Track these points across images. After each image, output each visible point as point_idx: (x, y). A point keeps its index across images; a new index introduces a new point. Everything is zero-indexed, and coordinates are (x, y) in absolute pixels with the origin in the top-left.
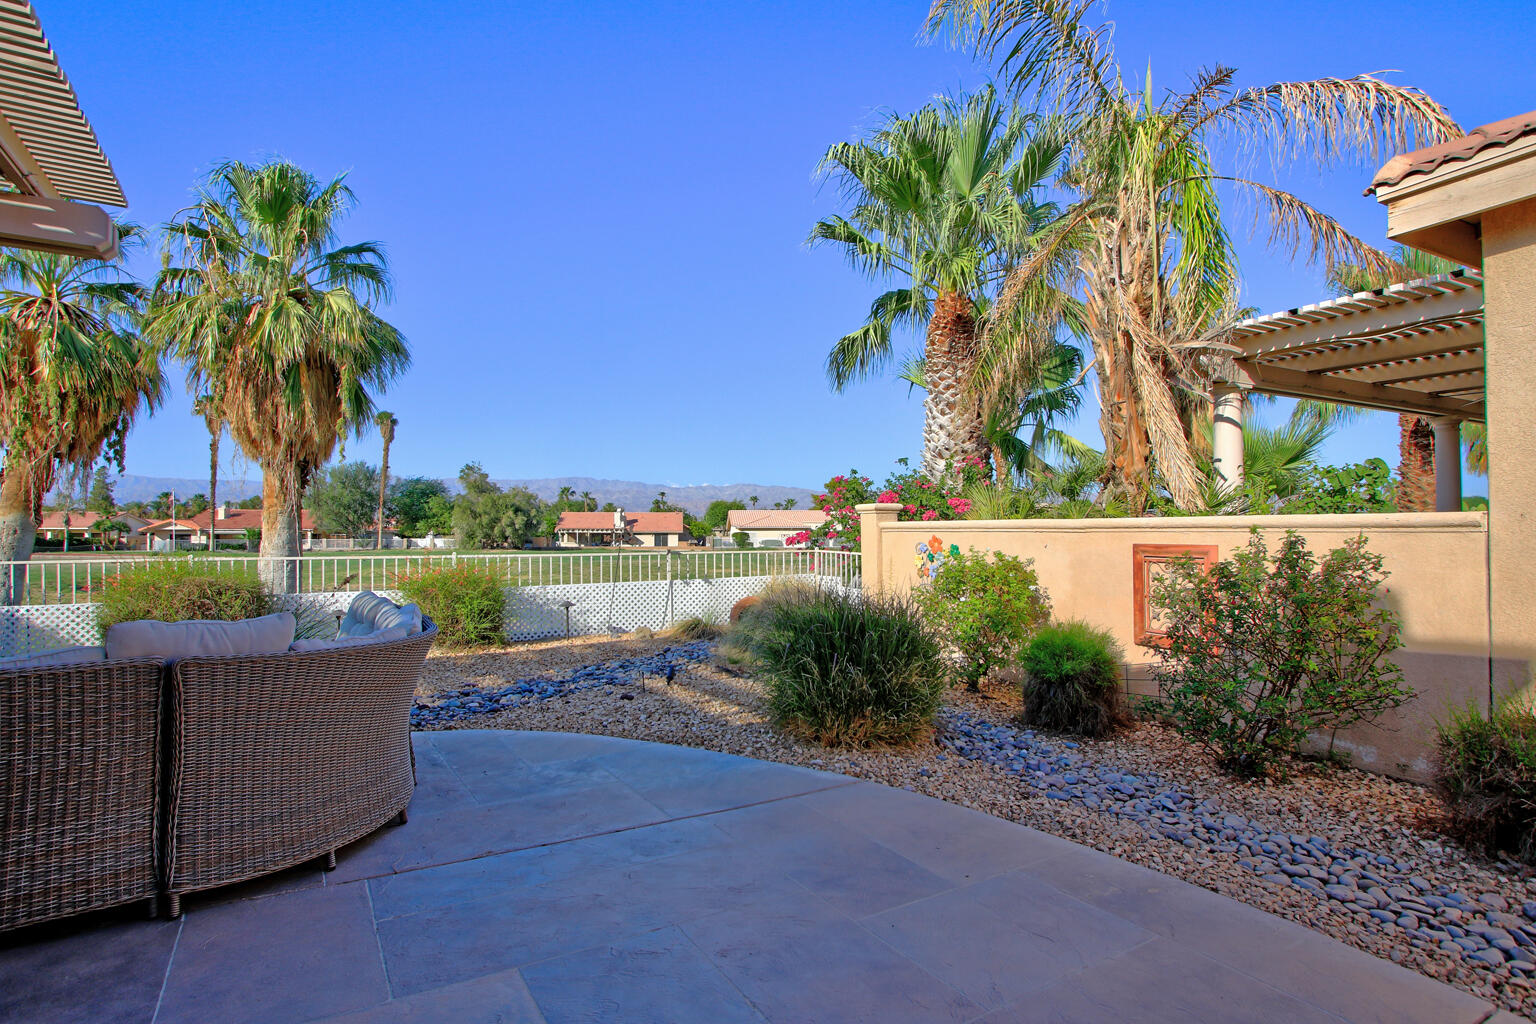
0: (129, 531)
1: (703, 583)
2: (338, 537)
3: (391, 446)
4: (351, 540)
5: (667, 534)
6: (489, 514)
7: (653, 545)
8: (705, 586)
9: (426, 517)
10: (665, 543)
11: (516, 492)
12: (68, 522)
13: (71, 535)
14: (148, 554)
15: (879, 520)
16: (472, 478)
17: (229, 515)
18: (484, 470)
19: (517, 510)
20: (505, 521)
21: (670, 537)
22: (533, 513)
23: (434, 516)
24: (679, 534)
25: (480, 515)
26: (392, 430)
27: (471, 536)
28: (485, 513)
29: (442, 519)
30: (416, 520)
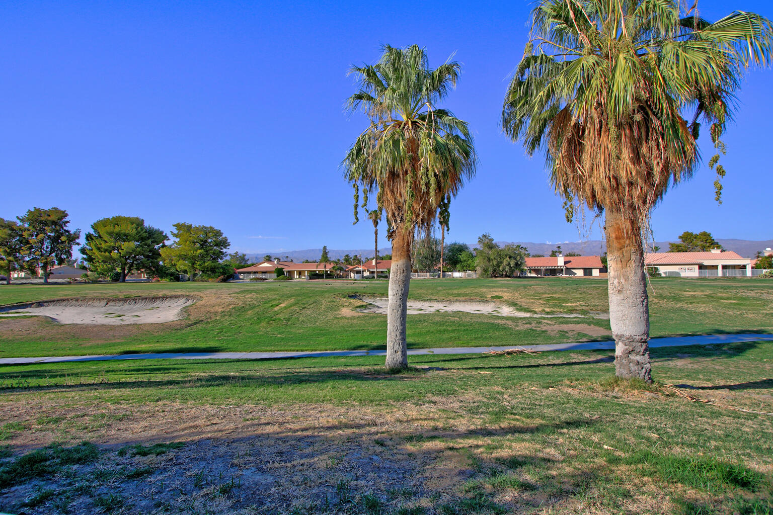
0: (343, 270)
2: (423, 272)
4: (428, 274)
5: (592, 269)
6: (497, 259)
7: (583, 275)
9: (461, 262)
10: (591, 274)
11: (509, 247)
12: (325, 267)
14: (350, 280)
16: (486, 242)
18: (491, 237)
19: (510, 257)
20: (505, 263)
21: (593, 270)
22: (518, 258)
24: (600, 269)
25: (492, 260)
27: (485, 271)
28: (495, 259)
29: (469, 263)
30: (456, 263)
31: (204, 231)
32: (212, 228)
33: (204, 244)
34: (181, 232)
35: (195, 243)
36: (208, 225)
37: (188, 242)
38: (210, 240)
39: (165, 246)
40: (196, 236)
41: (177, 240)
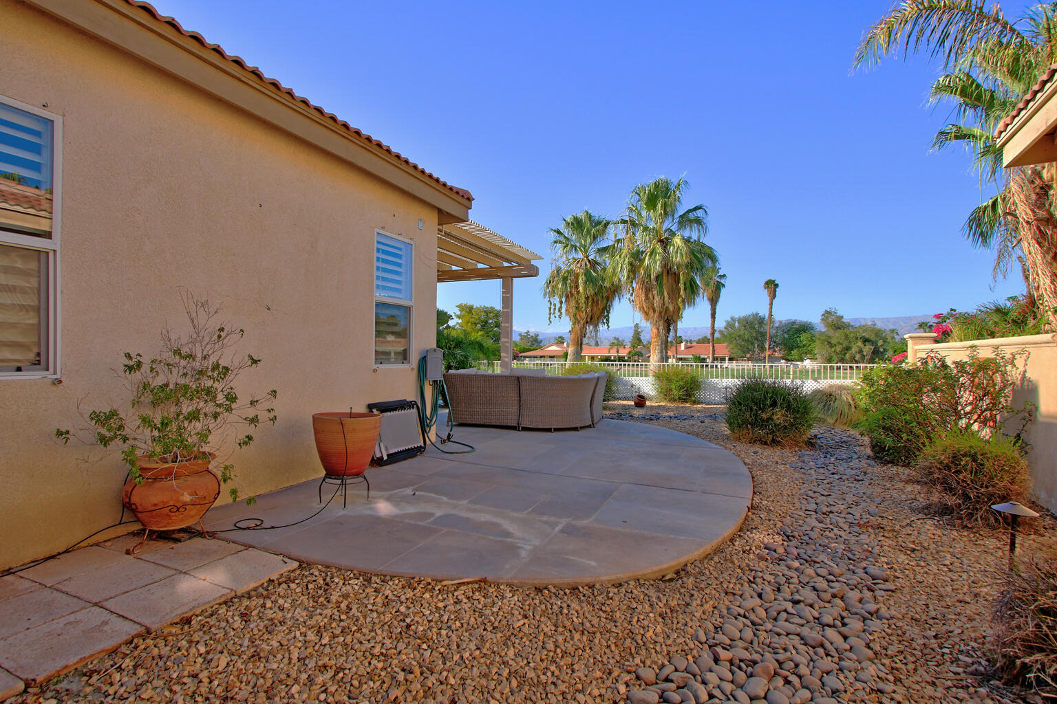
0: (642, 356)
1: (813, 382)
2: (742, 360)
3: (774, 302)
6: (841, 344)
8: (815, 384)
9: (798, 347)
12: (618, 352)
13: (619, 357)
15: (916, 344)
16: (831, 320)
17: (687, 348)
18: (839, 313)
19: (866, 341)
23: (804, 346)
25: (835, 345)
26: (775, 291)
27: (829, 360)
28: (839, 343)
29: (809, 348)
30: (791, 349)
31: (485, 312)
32: (492, 308)
33: (485, 324)
34: (464, 312)
35: (476, 324)
36: (489, 306)
37: (470, 324)
38: (491, 321)
39: (450, 327)
40: (477, 317)
41: (460, 321)
